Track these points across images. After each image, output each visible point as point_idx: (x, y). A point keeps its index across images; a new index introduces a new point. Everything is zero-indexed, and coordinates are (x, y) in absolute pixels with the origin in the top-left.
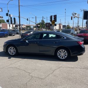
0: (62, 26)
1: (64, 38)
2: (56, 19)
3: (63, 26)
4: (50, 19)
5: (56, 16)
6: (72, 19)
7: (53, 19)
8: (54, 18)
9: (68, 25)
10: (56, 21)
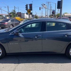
0: (31, 16)
4: (26, 8)
5: (32, 5)
6: (40, 10)
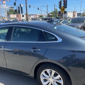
0: (76, 15)
1: (56, 39)
2: (66, 5)
3: (78, 14)
4: (59, 5)
7: (62, 5)
8: (64, 4)
9: (83, 13)
10: (66, 7)
